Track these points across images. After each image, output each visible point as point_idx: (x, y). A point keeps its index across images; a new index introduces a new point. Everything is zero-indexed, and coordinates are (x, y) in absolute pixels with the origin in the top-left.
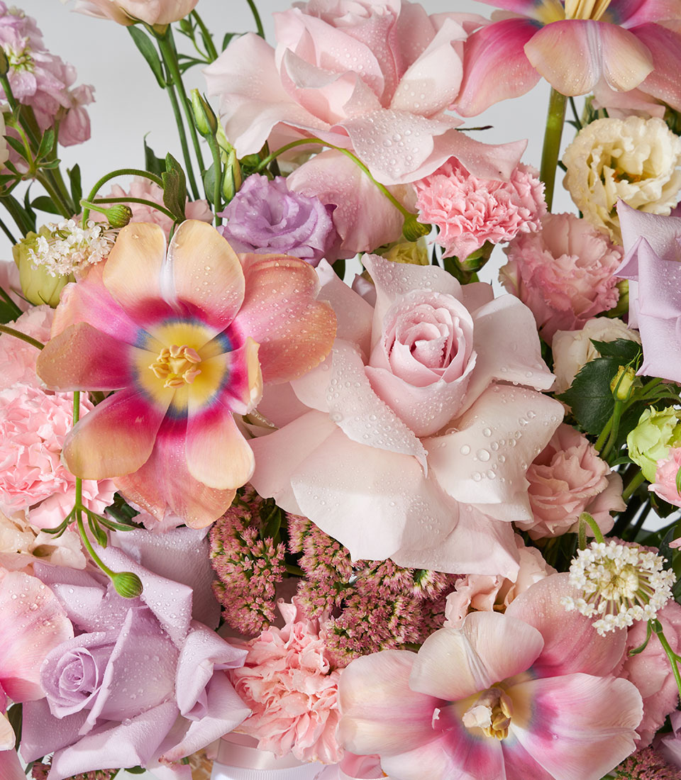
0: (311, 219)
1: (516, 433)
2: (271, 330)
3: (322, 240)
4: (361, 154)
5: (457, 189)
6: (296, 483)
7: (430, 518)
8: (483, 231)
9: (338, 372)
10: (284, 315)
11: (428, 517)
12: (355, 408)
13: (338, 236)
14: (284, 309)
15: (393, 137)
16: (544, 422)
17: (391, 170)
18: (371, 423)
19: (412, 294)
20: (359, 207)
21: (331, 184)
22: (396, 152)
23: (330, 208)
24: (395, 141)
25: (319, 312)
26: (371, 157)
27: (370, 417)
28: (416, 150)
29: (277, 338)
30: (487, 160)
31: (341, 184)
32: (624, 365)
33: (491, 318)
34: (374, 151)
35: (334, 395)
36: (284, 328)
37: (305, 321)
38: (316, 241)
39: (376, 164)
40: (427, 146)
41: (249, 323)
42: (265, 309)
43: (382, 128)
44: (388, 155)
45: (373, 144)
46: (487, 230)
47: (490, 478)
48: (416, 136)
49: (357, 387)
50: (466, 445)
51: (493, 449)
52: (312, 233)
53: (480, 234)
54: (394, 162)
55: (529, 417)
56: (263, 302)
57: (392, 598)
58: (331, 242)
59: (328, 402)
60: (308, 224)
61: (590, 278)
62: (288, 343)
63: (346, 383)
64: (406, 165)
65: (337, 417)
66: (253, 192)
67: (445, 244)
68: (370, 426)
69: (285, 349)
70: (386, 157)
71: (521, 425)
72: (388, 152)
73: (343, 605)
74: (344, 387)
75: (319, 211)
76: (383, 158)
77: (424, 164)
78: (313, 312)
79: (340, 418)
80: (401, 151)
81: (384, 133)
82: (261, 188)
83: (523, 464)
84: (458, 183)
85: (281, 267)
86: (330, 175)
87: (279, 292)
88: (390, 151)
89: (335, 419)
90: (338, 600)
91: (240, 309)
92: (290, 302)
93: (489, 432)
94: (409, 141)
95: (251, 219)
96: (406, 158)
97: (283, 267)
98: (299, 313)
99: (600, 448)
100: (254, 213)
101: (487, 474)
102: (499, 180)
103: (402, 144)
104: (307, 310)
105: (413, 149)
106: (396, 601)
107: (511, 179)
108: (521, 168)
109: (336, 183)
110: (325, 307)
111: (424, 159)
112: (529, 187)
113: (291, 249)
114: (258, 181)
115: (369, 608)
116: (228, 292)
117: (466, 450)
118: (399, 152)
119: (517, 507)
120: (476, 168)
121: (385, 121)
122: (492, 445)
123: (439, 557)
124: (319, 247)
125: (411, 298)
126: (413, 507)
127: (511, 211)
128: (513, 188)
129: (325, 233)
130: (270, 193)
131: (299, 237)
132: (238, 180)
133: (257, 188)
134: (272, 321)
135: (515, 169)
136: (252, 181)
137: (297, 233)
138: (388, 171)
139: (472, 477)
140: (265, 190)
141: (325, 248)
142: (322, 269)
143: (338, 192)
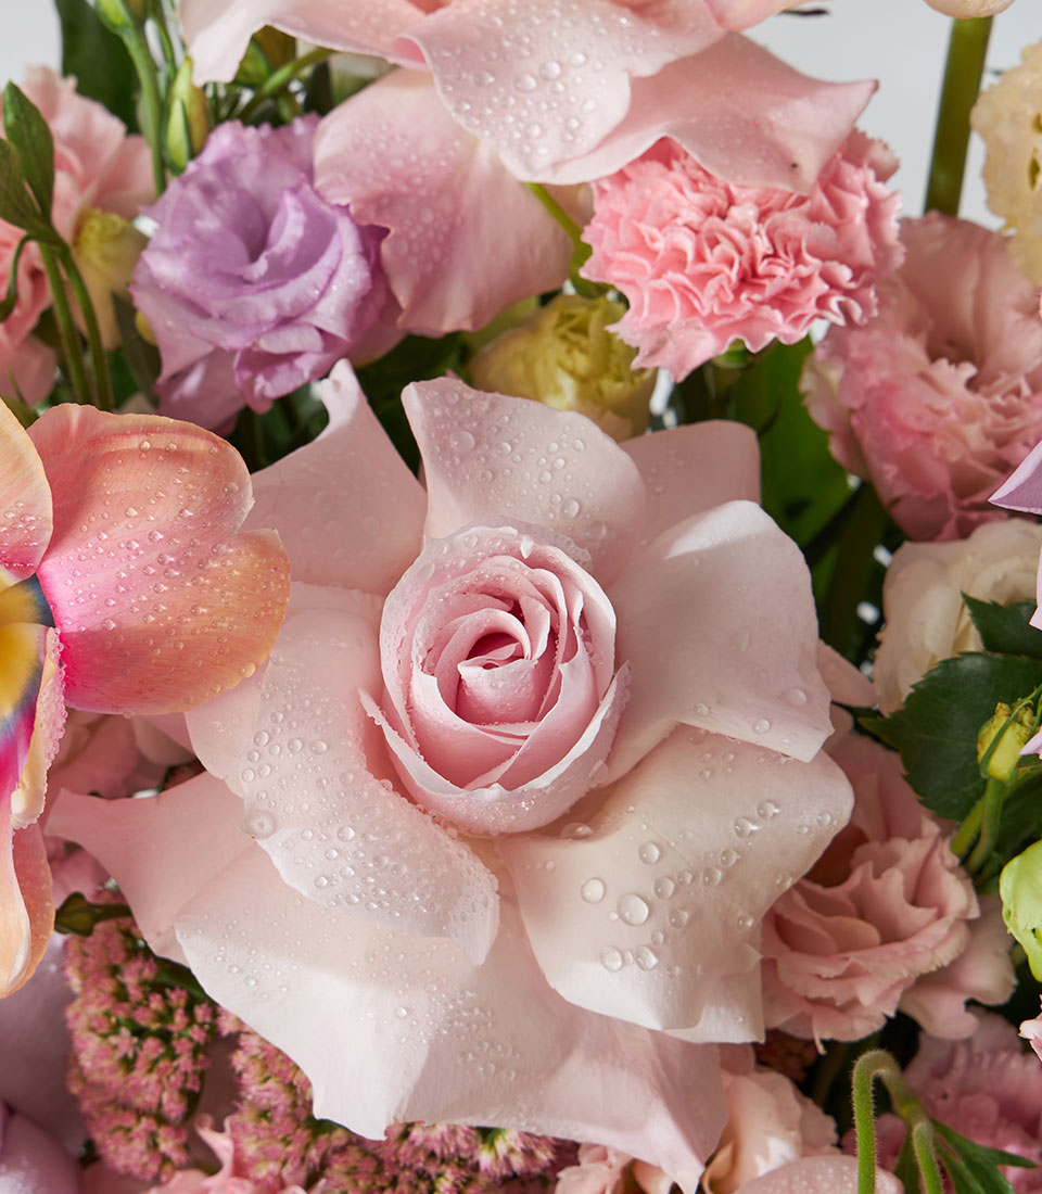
0: (327, 260)
1: (725, 853)
2: (119, 603)
3: (345, 314)
4: (458, 111)
5: (684, 202)
6: (188, 936)
7: (492, 1045)
8: (729, 316)
9: (273, 715)
10: (152, 571)
11: (487, 1045)
12: (306, 806)
13: (392, 298)
14: (155, 555)
15: (543, 67)
16: (801, 827)
17: (527, 149)
18: (342, 845)
19: (470, 537)
20: (459, 221)
21: (398, 163)
22: (544, 106)
23: (372, 237)
24: (546, 79)
25: (244, 561)
26: (481, 116)
27: (340, 831)
28: (591, 105)
29: (134, 622)
30: (767, 131)
31: (424, 163)
32: (1011, 702)
33: (697, 563)
34: (490, 104)
35: (261, 768)
36: (150, 600)
37: (203, 585)
38: (331, 313)
39: (492, 134)
40: (616, 102)
41: (70, 582)
42: (107, 552)
43: (521, 43)
44: (524, 113)
45: (490, 84)
46: (739, 315)
47: (642, 967)
48: (596, 71)
49: (317, 752)
50: (594, 878)
51: (660, 895)
52: (322, 294)
53: (719, 323)
54: (536, 131)
55: (764, 816)
56: (105, 536)
57: (432, 1170)
58: (371, 315)
59: (244, 784)
60: (318, 273)
61: (995, 424)
62: (161, 635)
63: (291, 743)
64: (563, 140)
65: (262, 825)
66: (223, 167)
67: (639, 336)
68: (335, 854)
69: (155, 646)
70: (518, 118)
71: (740, 834)
72: (526, 107)
73: (324, 1164)
74: (286, 749)
75: (346, 239)
76: (510, 119)
77: (606, 140)
78: (229, 563)
79: (268, 826)
80: (555, 105)
81: (521, 57)
82: (243, 156)
83: (744, 919)
84: (687, 190)
85: (155, 451)
86: (404, 136)
87: (143, 514)
88: (529, 103)
89: (256, 827)
90: (314, 1154)
91: (48, 551)
92: (169, 538)
93: (656, 853)
94: (579, 80)
95: (201, 241)
96: (566, 121)
97: (158, 451)
98: (193, 563)
99: (963, 849)
100: (210, 223)
101: (637, 956)
102: (784, 187)
103: (560, 87)
104: (215, 556)
105: (585, 102)
106: (440, 1175)
107: (820, 179)
108: (855, 147)
109: (414, 158)
110: (263, 548)
111: (606, 129)
112: (864, 203)
113: (269, 332)
114: (239, 140)
115: (379, 1183)
116: (11, 515)
117: (595, 890)
118: (550, 108)
119: (722, 1011)
120: (726, 161)
121: (531, 25)
122: (658, 884)
123: (531, 1109)
124: (337, 328)
125: (467, 544)
126: (451, 1022)
127: (804, 270)
128: (825, 202)
129: (352, 298)
130: (266, 166)
131: (291, 304)
132: (197, 129)
133: (234, 155)
134: (121, 581)
135: (834, 157)
136: (224, 139)
137: (289, 293)
138: (521, 152)
139: (601, 958)
140: (254, 161)
141: (352, 331)
142: (337, 384)
143: (404, 189)
